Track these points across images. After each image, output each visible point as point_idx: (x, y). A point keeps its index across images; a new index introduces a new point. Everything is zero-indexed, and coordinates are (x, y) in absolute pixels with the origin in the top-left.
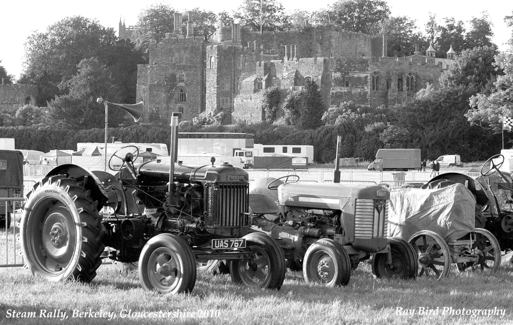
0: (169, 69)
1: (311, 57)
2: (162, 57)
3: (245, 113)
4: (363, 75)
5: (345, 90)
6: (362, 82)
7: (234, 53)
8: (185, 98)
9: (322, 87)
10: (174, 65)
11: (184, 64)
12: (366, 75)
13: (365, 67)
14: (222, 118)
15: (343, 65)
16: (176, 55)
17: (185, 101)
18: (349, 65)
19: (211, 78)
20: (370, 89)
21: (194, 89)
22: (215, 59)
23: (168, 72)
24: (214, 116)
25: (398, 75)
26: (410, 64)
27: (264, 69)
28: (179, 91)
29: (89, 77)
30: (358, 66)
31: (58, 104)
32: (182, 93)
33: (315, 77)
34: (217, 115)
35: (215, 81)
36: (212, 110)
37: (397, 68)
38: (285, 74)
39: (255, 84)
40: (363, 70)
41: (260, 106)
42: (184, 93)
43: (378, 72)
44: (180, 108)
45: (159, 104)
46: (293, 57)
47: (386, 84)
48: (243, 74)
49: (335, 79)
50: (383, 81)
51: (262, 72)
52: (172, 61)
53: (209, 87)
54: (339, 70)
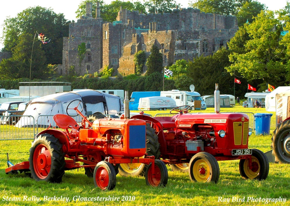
0: (81, 40)
1: (164, 30)
2: (77, 32)
3: (126, 68)
4: (195, 42)
5: (183, 52)
6: (194, 46)
7: (120, 28)
8: (91, 59)
9: (170, 50)
10: (84, 37)
11: (90, 36)
12: (198, 41)
13: (197, 36)
14: (112, 73)
15: (183, 35)
16: (85, 31)
17: (91, 61)
18: (187, 35)
19: (106, 45)
20: (200, 51)
21: (96, 53)
22: (108, 33)
23: (80, 42)
24: (107, 71)
25: (220, 41)
26: (229, 34)
27: (137, 39)
28: (88, 54)
29: (24, 46)
30: (193, 36)
31: (4, 64)
32: (89, 56)
33: (166, 43)
34: (109, 70)
35: (108, 47)
36: (106, 67)
37: (220, 36)
38: (149, 42)
39: (131, 49)
40: (196, 38)
41: (134, 64)
42: (90, 56)
43: (207, 39)
44: (88, 66)
45: (75, 63)
46: (154, 30)
47: (212, 47)
48: (125, 42)
49: (177, 45)
50: (210, 46)
51: (136, 41)
52: (83, 34)
53: (105, 52)
54: (180, 39)
